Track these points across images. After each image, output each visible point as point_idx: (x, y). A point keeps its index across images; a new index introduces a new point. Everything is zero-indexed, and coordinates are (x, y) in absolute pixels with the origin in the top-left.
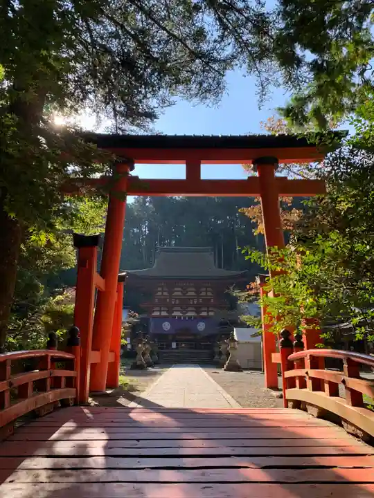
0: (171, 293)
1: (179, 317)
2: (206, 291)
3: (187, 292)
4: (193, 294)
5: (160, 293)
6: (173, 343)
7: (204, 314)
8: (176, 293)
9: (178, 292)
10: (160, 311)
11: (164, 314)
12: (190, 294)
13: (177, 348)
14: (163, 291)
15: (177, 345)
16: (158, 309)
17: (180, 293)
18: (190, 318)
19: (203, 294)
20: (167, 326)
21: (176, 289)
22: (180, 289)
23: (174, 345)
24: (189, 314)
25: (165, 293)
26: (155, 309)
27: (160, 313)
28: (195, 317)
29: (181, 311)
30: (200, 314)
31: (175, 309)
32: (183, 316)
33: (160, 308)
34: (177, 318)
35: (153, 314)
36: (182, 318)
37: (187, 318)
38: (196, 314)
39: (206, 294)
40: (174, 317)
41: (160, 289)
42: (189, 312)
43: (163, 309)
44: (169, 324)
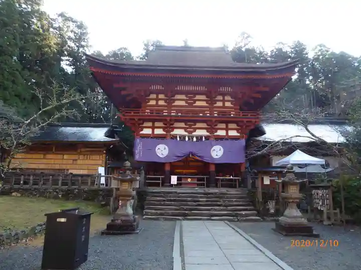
0: (170, 101)
1: (183, 138)
2: (224, 101)
3: (195, 101)
4: (204, 104)
5: (153, 103)
6: (172, 177)
7: (221, 133)
8: (177, 103)
9: (180, 102)
10: (153, 128)
11: (159, 132)
12: (198, 103)
13: (179, 185)
14: (157, 99)
15: (178, 179)
16: (150, 124)
17: (183, 103)
18: (199, 138)
19: (220, 104)
20: (162, 151)
21: (177, 97)
22: (183, 97)
23: (174, 180)
24: (199, 132)
25: (161, 103)
26: (145, 124)
27: (153, 131)
28: (207, 138)
29: (185, 129)
30: (215, 134)
31: (177, 125)
32: (189, 137)
33: (153, 124)
34: (178, 139)
35: (141, 132)
36: (187, 139)
37: (195, 139)
38: (208, 134)
39: (224, 104)
40: (174, 137)
41: (153, 96)
42: (197, 130)
43: (157, 124)
44: (166, 147)
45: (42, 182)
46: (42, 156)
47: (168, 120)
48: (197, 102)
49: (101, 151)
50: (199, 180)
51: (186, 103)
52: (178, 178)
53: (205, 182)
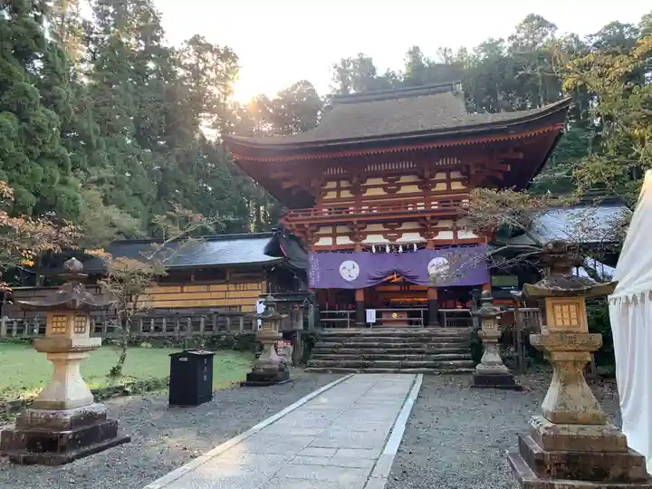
0: (357, 190)
1: (381, 249)
2: (448, 181)
3: (399, 186)
4: (415, 189)
5: (332, 195)
6: (368, 311)
7: (445, 236)
8: (370, 192)
9: (375, 190)
10: (334, 236)
11: (343, 241)
12: (404, 190)
13: (379, 323)
14: (338, 189)
15: (378, 315)
16: (330, 230)
17: (380, 192)
18: (408, 248)
19: (441, 187)
21: (370, 182)
22: (380, 181)
23: (371, 315)
24: (407, 238)
26: (322, 231)
27: (334, 242)
28: (421, 246)
29: (384, 234)
30: (435, 238)
31: (370, 228)
32: (390, 246)
33: (334, 230)
34: (374, 250)
35: (316, 244)
36: (388, 250)
37: (401, 250)
38: (423, 239)
39: (449, 186)
40: (367, 248)
41: (332, 185)
42: (404, 235)
43: (340, 229)
44: (356, 265)
45: (178, 328)
46: (179, 289)
47: (355, 223)
48: (402, 188)
49: (258, 277)
50: (411, 314)
51: (384, 191)
52: (377, 312)
53: (422, 319)
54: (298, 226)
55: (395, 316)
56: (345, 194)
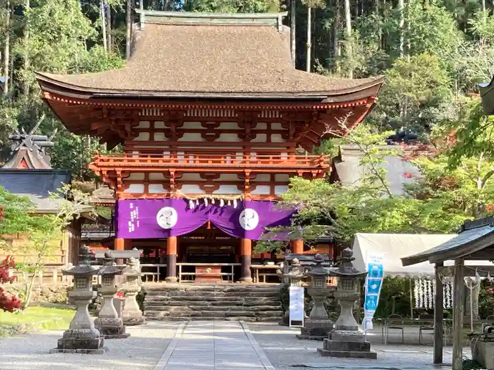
2: (269, 132)
4: (234, 138)
5: (144, 137)
7: (263, 191)
9: (192, 135)
10: (146, 183)
11: (156, 189)
12: (224, 138)
14: (152, 131)
16: (141, 177)
17: (197, 137)
19: (261, 138)
21: (187, 125)
22: (198, 125)
27: (146, 189)
29: (201, 184)
30: (252, 193)
31: (186, 177)
32: (208, 199)
33: (147, 177)
35: (126, 191)
39: (269, 138)
41: (146, 125)
42: (221, 187)
43: (153, 176)
48: (221, 135)
50: (224, 269)
51: (202, 136)
53: (232, 274)
54: (108, 172)
55: (209, 271)
56: (159, 137)
